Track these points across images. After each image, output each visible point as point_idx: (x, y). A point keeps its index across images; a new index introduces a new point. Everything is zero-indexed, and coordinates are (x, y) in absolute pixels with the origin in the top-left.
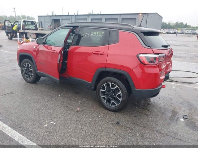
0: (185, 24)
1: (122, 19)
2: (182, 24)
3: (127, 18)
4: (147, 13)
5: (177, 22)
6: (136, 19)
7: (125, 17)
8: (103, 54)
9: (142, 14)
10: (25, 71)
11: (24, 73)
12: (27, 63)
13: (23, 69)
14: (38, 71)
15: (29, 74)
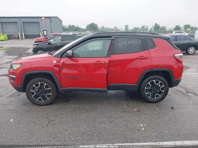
0: (76, 26)
1: (23, 22)
2: (73, 26)
3: (28, 21)
4: (50, 17)
5: (69, 25)
6: (39, 22)
7: (25, 20)
8: (147, 58)
9: (45, 17)
10: (36, 93)
11: (33, 96)
12: (39, 83)
13: (31, 91)
14: (63, 88)
15: (44, 95)
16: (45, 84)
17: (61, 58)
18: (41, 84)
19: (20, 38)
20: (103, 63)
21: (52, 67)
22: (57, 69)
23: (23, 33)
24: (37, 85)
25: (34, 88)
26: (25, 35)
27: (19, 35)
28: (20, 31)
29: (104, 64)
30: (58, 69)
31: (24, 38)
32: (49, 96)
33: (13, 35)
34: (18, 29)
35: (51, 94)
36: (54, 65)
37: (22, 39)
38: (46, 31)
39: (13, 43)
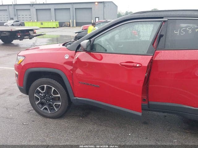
1: (75, 9)
3: (81, 7)
4: (104, 2)
6: (91, 8)
9: (98, 2)
10: (41, 99)
11: (37, 103)
12: (45, 86)
13: (35, 95)
14: (77, 98)
15: (51, 103)
16: (53, 88)
17: (76, 52)
18: (48, 88)
19: (71, 26)
20: (138, 65)
21: (62, 64)
22: (70, 68)
23: (75, 21)
24: (43, 89)
25: (38, 92)
26: (76, 23)
27: (70, 22)
28: (72, 18)
29: (139, 67)
30: (72, 68)
31: (75, 26)
32: (57, 106)
33: (64, 22)
34: (70, 16)
35: (60, 104)
36: (66, 61)
37: (73, 26)
38: (99, 18)
39: (63, 31)
